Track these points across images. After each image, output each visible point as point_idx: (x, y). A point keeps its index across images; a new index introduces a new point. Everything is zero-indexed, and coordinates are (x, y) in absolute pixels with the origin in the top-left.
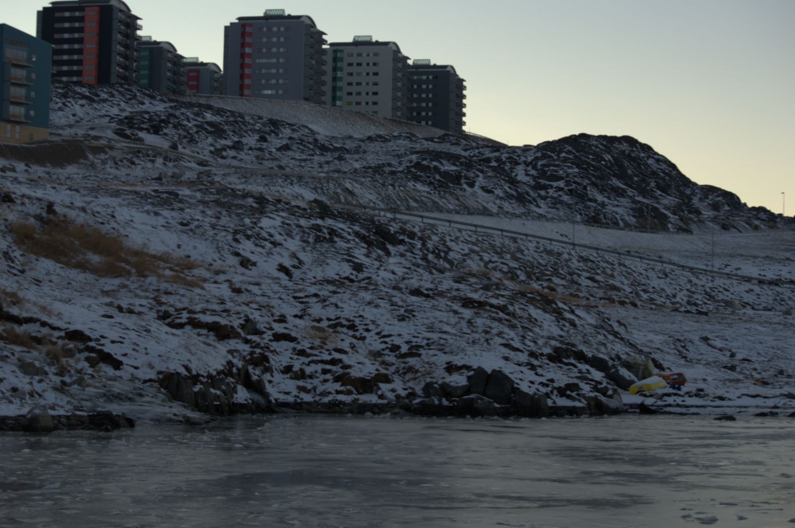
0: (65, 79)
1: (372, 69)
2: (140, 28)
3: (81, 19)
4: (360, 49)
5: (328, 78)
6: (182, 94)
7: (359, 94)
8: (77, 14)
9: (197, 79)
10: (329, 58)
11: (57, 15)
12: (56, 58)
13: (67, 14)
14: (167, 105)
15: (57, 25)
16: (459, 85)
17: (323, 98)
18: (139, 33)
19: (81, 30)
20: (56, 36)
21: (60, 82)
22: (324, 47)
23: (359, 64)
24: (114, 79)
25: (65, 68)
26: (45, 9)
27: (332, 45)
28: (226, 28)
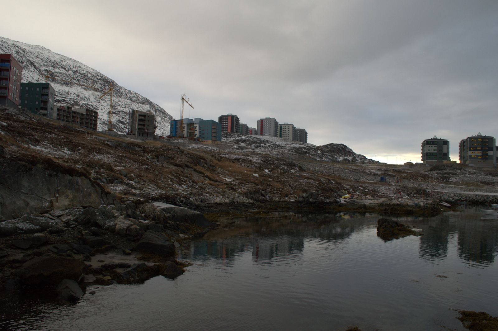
0: (224, 131)
1: (288, 130)
2: (240, 121)
3: (228, 119)
4: (285, 126)
5: (279, 131)
6: (248, 134)
7: (285, 135)
8: (227, 118)
9: (252, 131)
10: (279, 127)
11: (223, 118)
12: (222, 127)
13: (225, 118)
14: (245, 137)
15: (223, 120)
16: (306, 133)
17: (278, 136)
18: (239, 122)
19: (228, 121)
20: (223, 122)
21: (223, 132)
22: (278, 125)
23: (285, 129)
24: (234, 131)
25: (224, 129)
26: (220, 117)
27: (280, 125)
28: (258, 121)
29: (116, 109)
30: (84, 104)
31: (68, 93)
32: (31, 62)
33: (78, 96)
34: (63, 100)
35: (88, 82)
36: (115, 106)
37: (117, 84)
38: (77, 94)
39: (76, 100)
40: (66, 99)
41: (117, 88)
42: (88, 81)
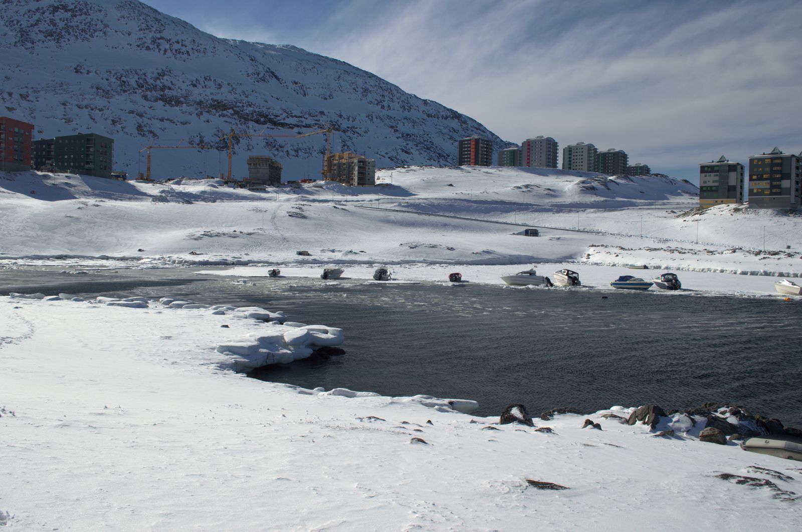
29: (397, 131)
30: (348, 127)
31: (322, 113)
32: (272, 72)
33: (341, 116)
34: (316, 124)
35: (357, 93)
36: (397, 127)
37: (403, 91)
38: (338, 113)
39: (334, 123)
40: (319, 123)
41: (402, 99)
42: (357, 91)
